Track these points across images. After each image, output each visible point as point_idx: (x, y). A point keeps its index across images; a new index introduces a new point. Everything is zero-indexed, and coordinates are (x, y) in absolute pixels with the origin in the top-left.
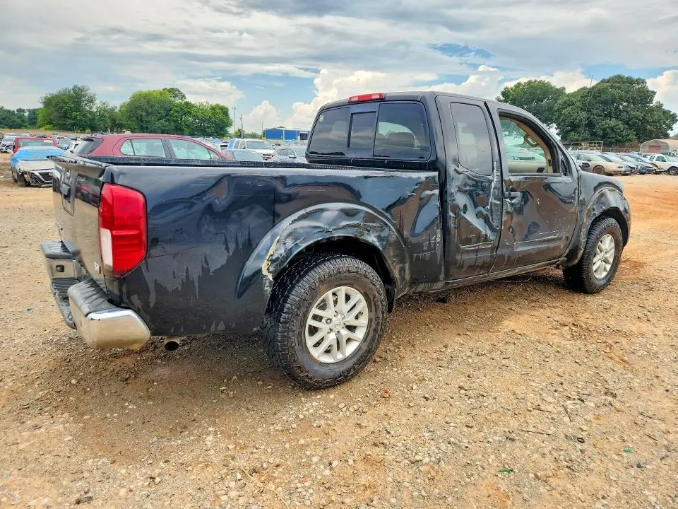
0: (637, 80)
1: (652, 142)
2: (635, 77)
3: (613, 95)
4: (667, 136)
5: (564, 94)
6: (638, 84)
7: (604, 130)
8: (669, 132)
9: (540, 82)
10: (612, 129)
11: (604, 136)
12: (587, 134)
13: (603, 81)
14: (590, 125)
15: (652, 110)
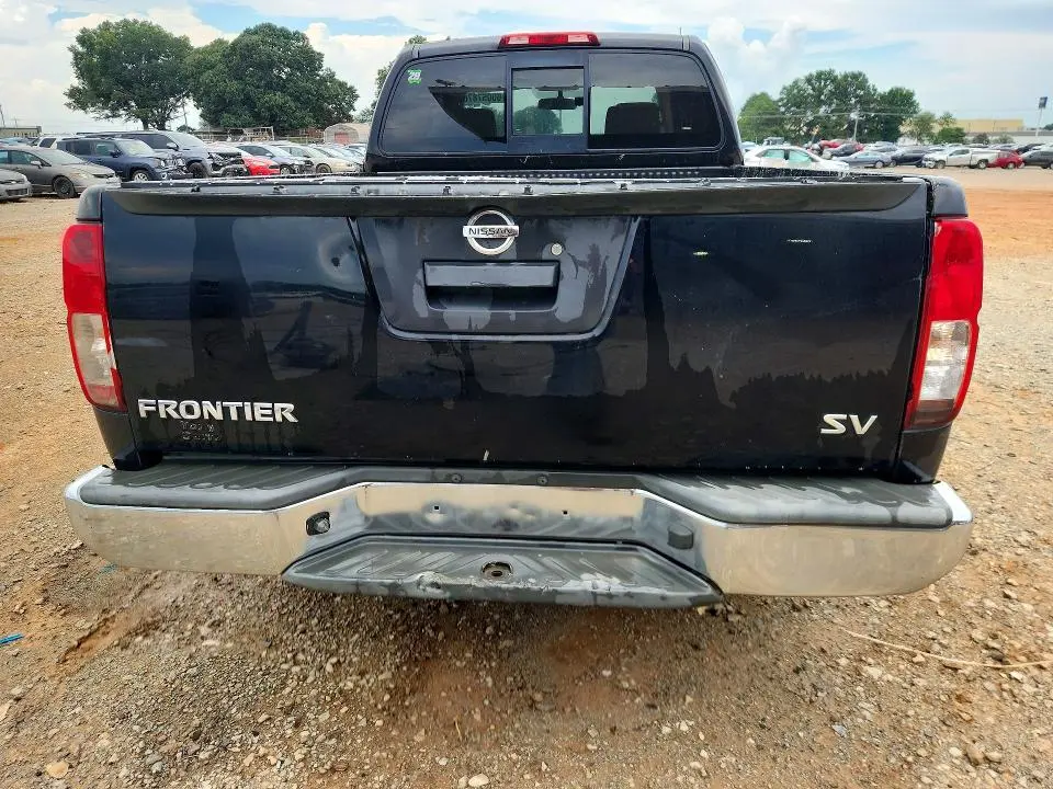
0: (295, 34)
1: (336, 128)
2: (292, 30)
3: (269, 56)
4: (350, 119)
5: (191, 48)
6: (298, 40)
7: (270, 109)
8: (352, 113)
9: (143, 24)
10: (281, 108)
11: (272, 120)
12: (247, 117)
13: (248, 32)
14: (248, 101)
15: (323, 80)
